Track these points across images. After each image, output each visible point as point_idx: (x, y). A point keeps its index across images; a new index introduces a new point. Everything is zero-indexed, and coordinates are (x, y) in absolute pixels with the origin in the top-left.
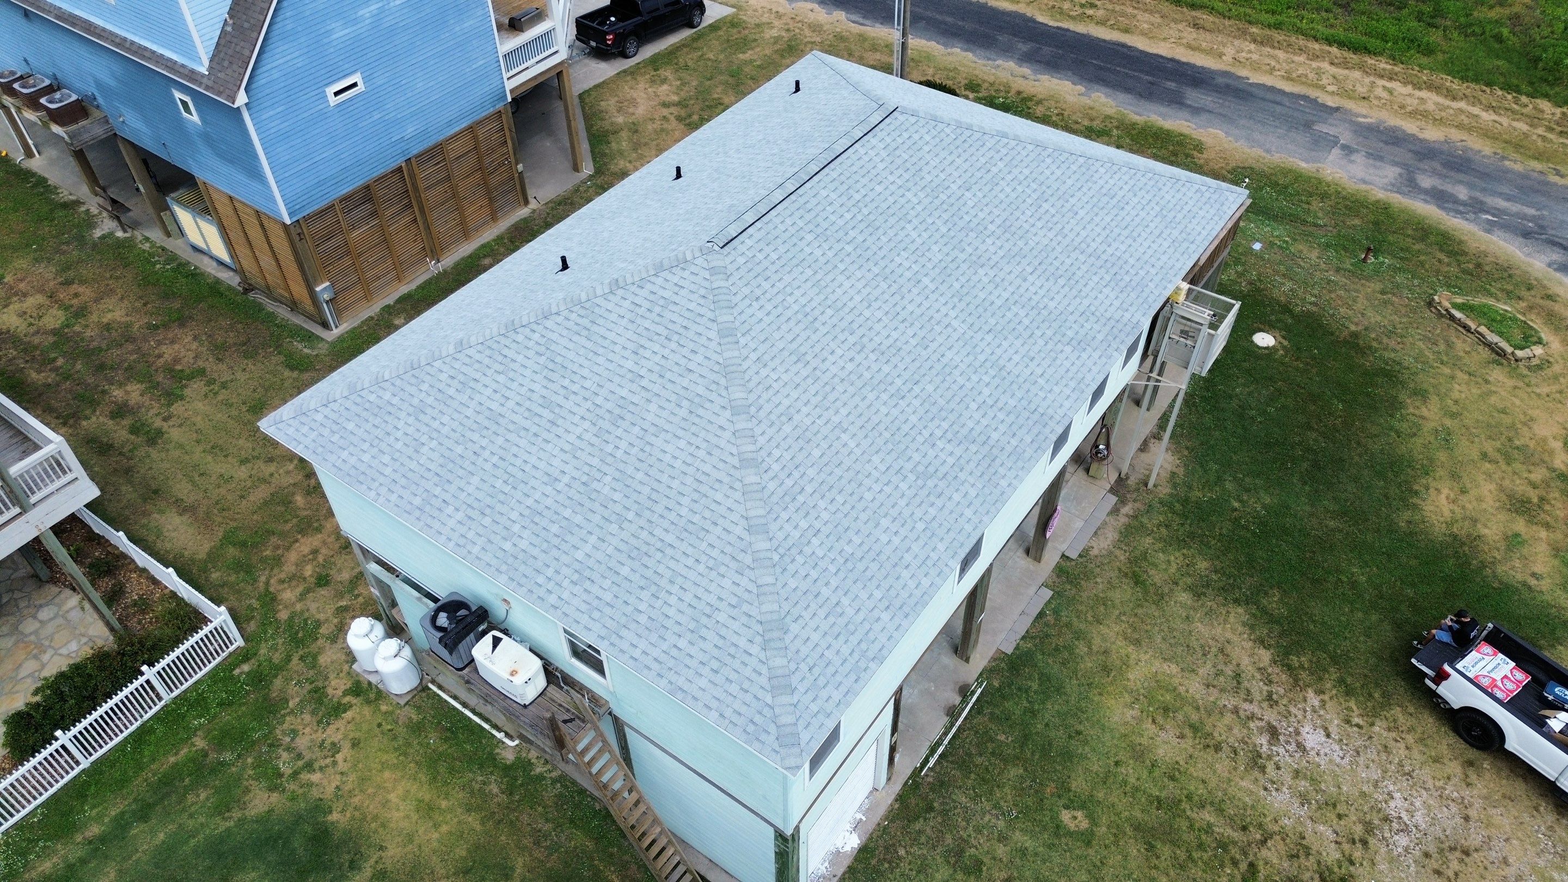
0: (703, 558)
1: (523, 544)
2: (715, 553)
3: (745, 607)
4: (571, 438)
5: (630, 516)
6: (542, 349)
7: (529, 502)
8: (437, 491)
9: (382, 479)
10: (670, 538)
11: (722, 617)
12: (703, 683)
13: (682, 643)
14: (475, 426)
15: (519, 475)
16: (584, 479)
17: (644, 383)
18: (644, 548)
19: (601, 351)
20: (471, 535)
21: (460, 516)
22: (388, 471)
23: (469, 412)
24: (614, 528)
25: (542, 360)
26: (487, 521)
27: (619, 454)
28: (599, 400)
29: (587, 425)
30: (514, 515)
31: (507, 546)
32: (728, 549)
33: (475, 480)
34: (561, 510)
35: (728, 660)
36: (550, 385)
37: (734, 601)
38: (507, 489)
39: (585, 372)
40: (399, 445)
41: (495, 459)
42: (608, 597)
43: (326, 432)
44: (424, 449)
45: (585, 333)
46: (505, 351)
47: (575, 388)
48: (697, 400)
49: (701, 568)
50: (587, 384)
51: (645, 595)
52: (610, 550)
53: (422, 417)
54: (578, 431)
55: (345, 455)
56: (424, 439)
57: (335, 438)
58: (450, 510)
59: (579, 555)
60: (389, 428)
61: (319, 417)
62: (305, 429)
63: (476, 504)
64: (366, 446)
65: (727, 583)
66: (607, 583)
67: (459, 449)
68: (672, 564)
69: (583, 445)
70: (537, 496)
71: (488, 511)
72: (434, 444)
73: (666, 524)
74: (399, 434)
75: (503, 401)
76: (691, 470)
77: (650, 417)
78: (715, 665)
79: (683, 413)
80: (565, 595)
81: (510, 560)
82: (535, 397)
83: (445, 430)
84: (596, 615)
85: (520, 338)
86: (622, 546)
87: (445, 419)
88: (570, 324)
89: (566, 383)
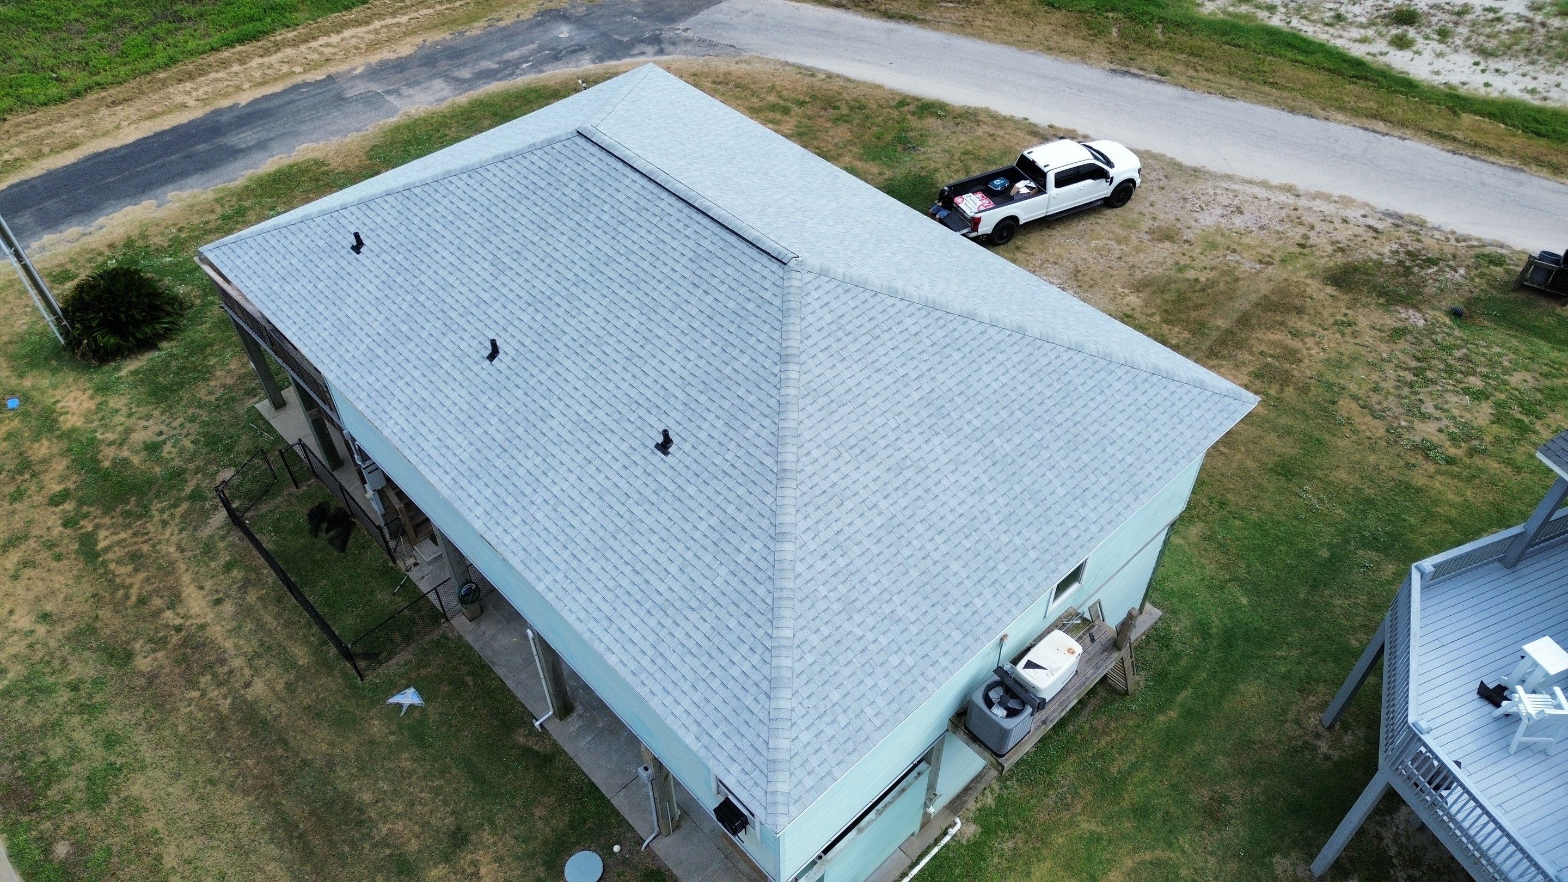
0: (1091, 394)
1: (1036, 539)
2: (1091, 383)
3: (1138, 380)
4: (944, 459)
5: (1038, 436)
6: (834, 453)
7: (995, 520)
8: (953, 610)
9: (916, 672)
10: (1068, 412)
11: (1143, 400)
12: (1188, 433)
13: (1156, 437)
14: (893, 550)
15: (964, 521)
16: (989, 462)
17: (914, 375)
18: (1069, 436)
19: (861, 400)
20: (1011, 587)
21: (987, 593)
22: (910, 661)
23: (875, 550)
24: (1045, 454)
25: (846, 457)
26: (1002, 567)
27: (977, 423)
28: (915, 420)
29: (935, 441)
30: (1005, 539)
31: (1033, 555)
32: (1090, 373)
33: (955, 566)
34: (1012, 494)
35: (1175, 409)
36: (878, 459)
37: (1131, 386)
38: (976, 536)
39: (880, 421)
40: (884, 641)
41: (939, 539)
42: (1104, 481)
43: (830, 731)
44: (900, 611)
45: (834, 406)
46: (818, 490)
47: (892, 436)
48: (948, 340)
49: (1100, 399)
50: (893, 424)
51: (1111, 450)
52: (1064, 464)
53: (858, 605)
54: (939, 450)
55: (869, 712)
56: (887, 609)
57: (843, 720)
58: (978, 602)
59: (1061, 492)
60: (858, 647)
61: (805, 737)
62: (814, 760)
63: (980, 574)
64: (869, 682)
65: (1117, 385)
66: (1092, 478)
67: (914, 573)
68: (1090, 419)
69: (956, 450)
70: (992, 511)
71: (991, 564)
72: (897, 600)
73: (1054, 411)
74: (870, 636)
75: (875, 511)
76: (1013, 372)
77: (951, 383)
78: (1176, 420)
79: (957, 356)
80: (1093, 516)
81: (1047, 557)
82: (885, 478)
83: (885, 582)
84: (1116, 497)
85: (810, 470)
86: (1063, 453)
87: (873, 578)
88: (818, 416)
89: (882, 443)
